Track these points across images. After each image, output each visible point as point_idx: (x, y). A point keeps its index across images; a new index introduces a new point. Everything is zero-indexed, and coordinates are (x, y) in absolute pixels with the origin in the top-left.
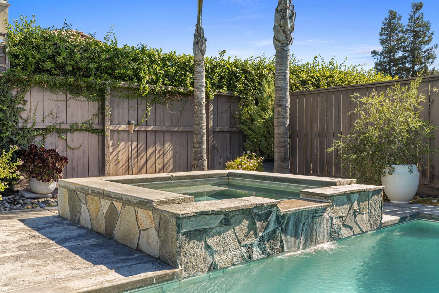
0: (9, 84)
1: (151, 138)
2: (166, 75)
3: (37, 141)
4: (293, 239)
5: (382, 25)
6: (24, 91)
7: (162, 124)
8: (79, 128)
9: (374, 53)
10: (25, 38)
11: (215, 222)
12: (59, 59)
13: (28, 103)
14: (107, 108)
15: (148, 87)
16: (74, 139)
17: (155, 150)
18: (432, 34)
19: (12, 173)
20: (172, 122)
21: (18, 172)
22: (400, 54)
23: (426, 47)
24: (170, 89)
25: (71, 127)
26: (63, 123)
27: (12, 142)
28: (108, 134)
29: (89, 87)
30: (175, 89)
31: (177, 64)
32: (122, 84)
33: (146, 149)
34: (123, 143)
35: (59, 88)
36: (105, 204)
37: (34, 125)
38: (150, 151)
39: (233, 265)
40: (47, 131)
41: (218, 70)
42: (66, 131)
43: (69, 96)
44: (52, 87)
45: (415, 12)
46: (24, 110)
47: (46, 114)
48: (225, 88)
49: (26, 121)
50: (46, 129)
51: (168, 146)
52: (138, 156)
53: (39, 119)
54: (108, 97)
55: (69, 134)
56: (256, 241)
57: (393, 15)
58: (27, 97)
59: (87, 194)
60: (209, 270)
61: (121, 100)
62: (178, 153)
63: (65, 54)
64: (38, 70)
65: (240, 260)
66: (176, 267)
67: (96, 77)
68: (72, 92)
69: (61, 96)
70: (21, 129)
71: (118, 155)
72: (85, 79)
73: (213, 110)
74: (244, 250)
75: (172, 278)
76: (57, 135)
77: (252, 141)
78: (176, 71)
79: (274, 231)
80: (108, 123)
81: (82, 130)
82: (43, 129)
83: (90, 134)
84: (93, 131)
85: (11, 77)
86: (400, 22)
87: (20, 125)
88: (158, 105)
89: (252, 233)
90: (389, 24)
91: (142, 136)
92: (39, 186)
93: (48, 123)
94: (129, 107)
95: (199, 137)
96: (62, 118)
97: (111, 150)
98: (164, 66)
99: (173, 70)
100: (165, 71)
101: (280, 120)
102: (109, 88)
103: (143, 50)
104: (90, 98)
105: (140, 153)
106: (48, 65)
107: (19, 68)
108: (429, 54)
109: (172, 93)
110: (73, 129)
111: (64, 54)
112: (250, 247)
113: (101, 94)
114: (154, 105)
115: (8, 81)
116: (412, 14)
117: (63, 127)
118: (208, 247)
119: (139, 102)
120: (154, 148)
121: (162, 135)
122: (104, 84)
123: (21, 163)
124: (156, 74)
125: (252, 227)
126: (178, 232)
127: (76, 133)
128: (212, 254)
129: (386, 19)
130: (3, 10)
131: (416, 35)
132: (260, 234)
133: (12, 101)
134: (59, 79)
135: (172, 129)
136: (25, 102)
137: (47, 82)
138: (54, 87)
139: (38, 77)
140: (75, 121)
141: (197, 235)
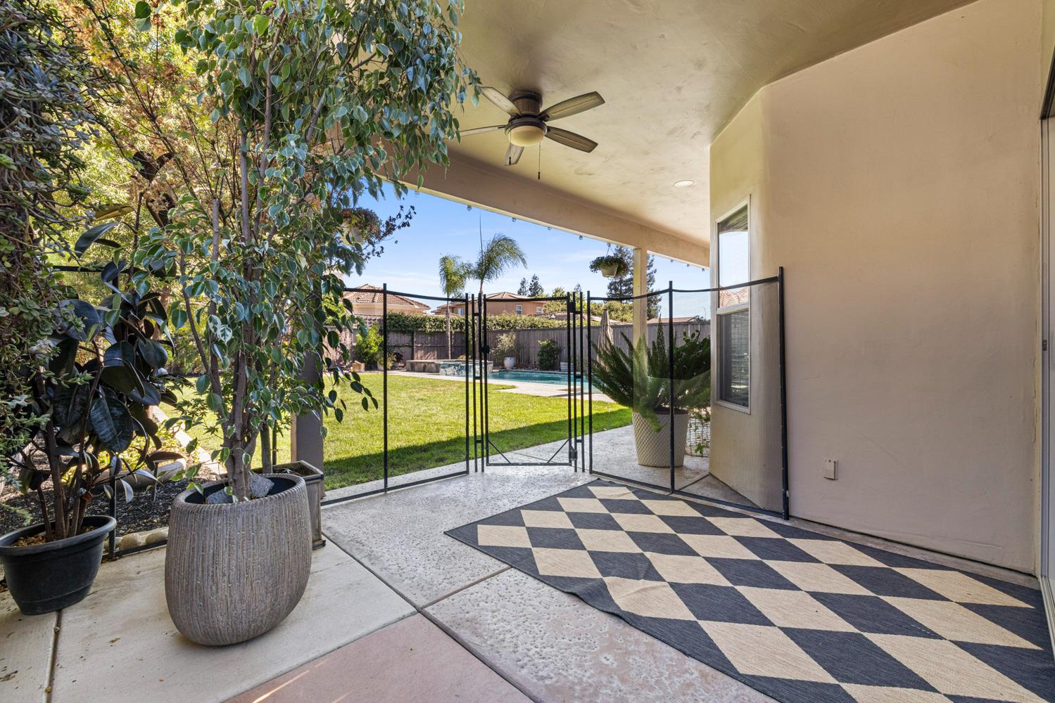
2: (436, 325)
14: (414, 338)
15: (428, 330)
20: (441, 342)
24: (437, 330)
25: (403, 345)
28: (414, 347)
30: (440, 330)
31: (439, 321)
32: (419, 329)
40: (399, 347)
44: (395, 332)
46: (389, 340)
53: (395, 343)
54: (415, 334)
55: (402, 348)
58: (389, 335)
69: (398, 335)
73: (454, 338)
78: (439, 324)
80: (414, 343)
81: (406, 346)
82: (397, 346)
94: (422, 337)
95: (447, 348)
98: (434, 322)
104: (409, 335)
114: (431, 337)
122: (414, 330)
124: (431, 325)
136: (389, 337)
141: (444, 368)
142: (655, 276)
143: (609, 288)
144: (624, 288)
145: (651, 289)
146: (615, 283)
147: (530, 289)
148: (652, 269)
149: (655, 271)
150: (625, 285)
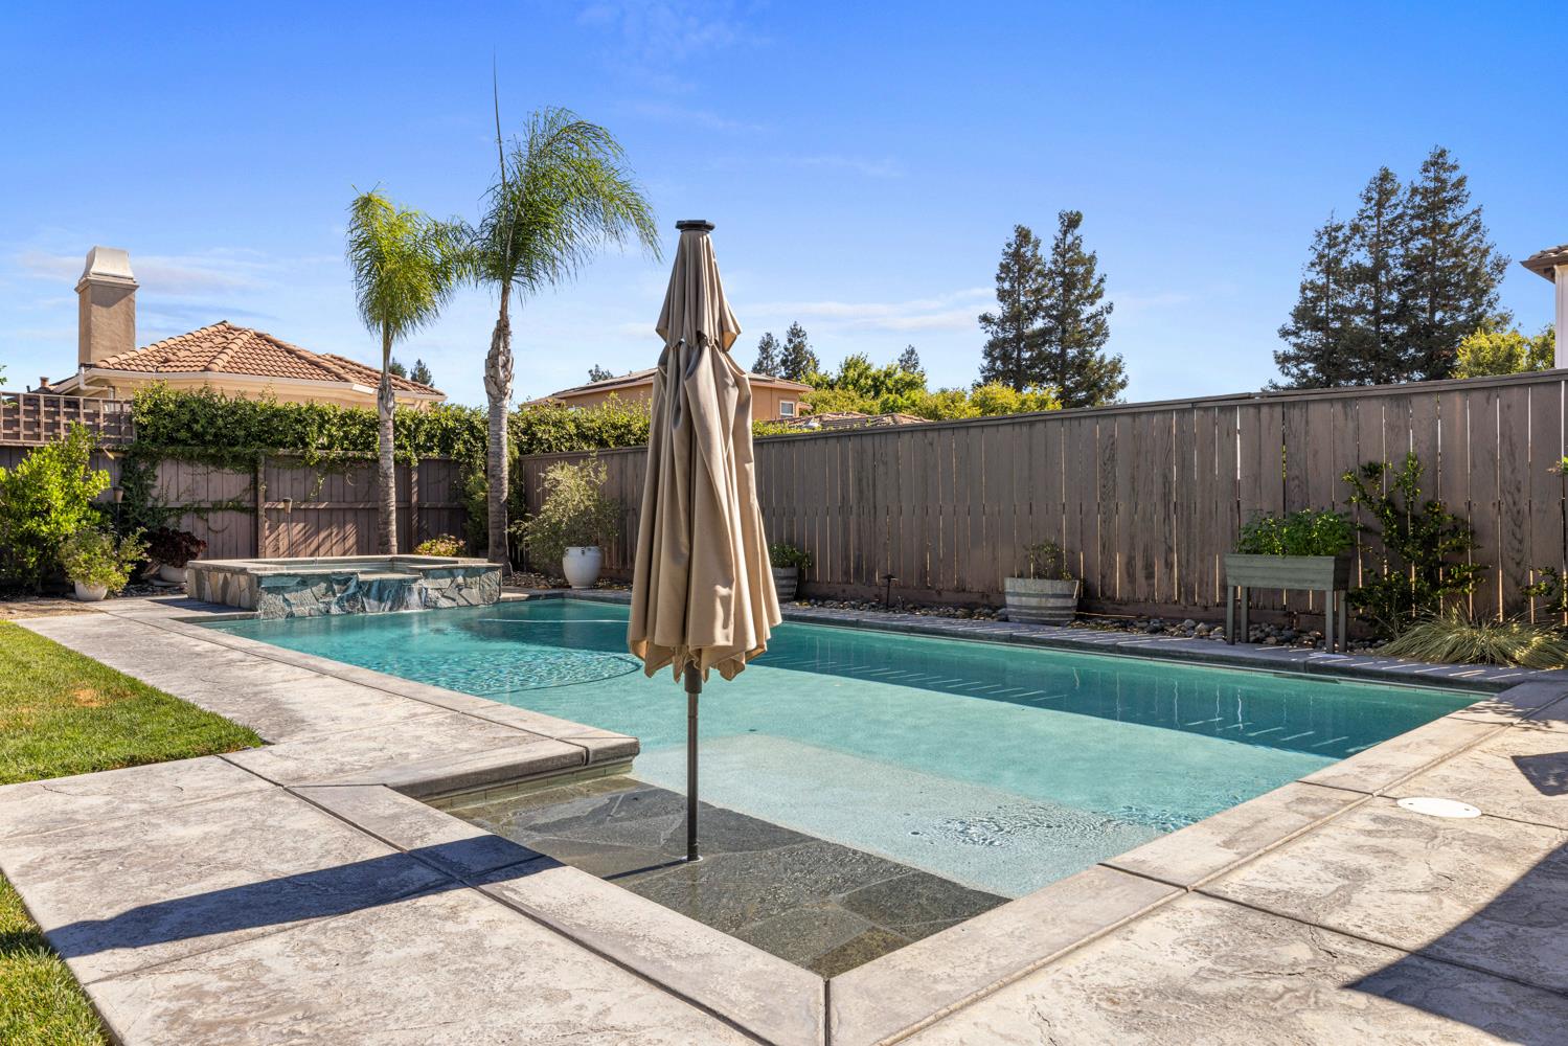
0: (137, 459)
1: (324, 518)
2: (346, 437)
3: (171, 522)
4: (376, 603)
5: (1001, 259)
6: (154, 465)
7: (342, 500)
8: (224, 506)
9: (985, 319)
10: (155, 405)
11: (293, 583)
12: (197, 427)
13: (160, 479)
14: (260, 481)
15: (318, 454)
16: (217, 520)
17: (332, 533)
18: (1101, 280)
19: (140, 555)
20: (356, 496)
21: (145, 555)
22: (1039, 324)
23: (1088, 310)
24: (350, 454)
25: (214, 505)
26: (203, 501)
27: (140, 524)
28: (262, 513)
29: (236, 458)
30: (357, 454)
31: (364, 422)
32: (281, 451)
33: (317, 533)
34: (283, 525)
35: (198, 459)
36: (221, 576)
37: (166, 504)
38: (323, 535)
39: (310, 615)
40: (183, 510)
41: (426, 426)
42: (207, 510)
43: (211, 468)
44: (190, 458)
45: (1065, 233)
46: (153, 487)
47: (181, 490)
48: (436, 450)
49: (156, 500)
50: (182, 508)
51: (350, 528)
52: (305, 540)
53: (172, 496)
54: (261, 469)
55: (211, 515)
56: (335, 600)
57: (1024, 236)
58: (158, 472)
59: (209, 571)
60: (287, 617)
61: (281, 470)
62: (366, 536)
63: (204, 420)
64: (172, 440)
65: (317, 613)
66: (257, 610)
67: (244, 445)
68: (214, 464)
69: (201, 469)
70: (151, 509)
71: (277, 539)
72: (230, 449)
73: (418, 480)
74: (321, 606)
75: (252, 617)
76: (195, 515)
77: (474, 521)
78: (362, 432)
79: (354, 594)
80: (261, 499)
81: (227, 509)
82: (178, 509)
83: (239, 514)
84: (243, 510)
85: (138, 450)
86: (1039, 253)
87: (150, 504)
88: (334, 476)
89: (330, 593)
90: (1017, 256)
91: (312, 516)
92: (171, 573)
93: (185, 500)
94: (293, 480)
95: (384, 516)
96: (202, 495)
97: (267, 533)
98: (343, 425)
99: (356, 431)
100: (344, 432)
101: (494, 494)
102: (263, 458)
103: (311, 407)
104: (239, 471)
105: (309, 538)
106: (183, 434)
107: (147, 441)
108: (1095, 323)
109: (354, 460)
110: (217, 507)
111: (203, 422)
112: (329, 603)
113: (252, 465)
114: (329, 476)
115: (135, 454)
116: (1060, 236)
117: (203, 505)
118: (285, 600)
119: (307, 472)
120: (329, 531)
121: (341, 513)
122: (256, 452)
123: (148, 545)
124: (330, 436)
125: (330, 589)
126: (258, 587)
127: (220, 514)
128: (289, 605)
129: (1009, 245)
130: (126, 296)
131: (1069, 283)
132: (339, 595)
133: (140, 478)
134: (197, 450)
135: (355, 506)
136: (156, 477)
137: (183, 453)
138: (190, 459)
139: (170, 450)
140: (219, 498)
141: (275, 590)
142: (1111, 321)
143: (988, 354)
144: (1027, 355)
145: (1098, 354)
146: (1005, 340)
147: (784, 362)
148: (1100, 303)
149: (1110, 309)
150: (1030, 347)
